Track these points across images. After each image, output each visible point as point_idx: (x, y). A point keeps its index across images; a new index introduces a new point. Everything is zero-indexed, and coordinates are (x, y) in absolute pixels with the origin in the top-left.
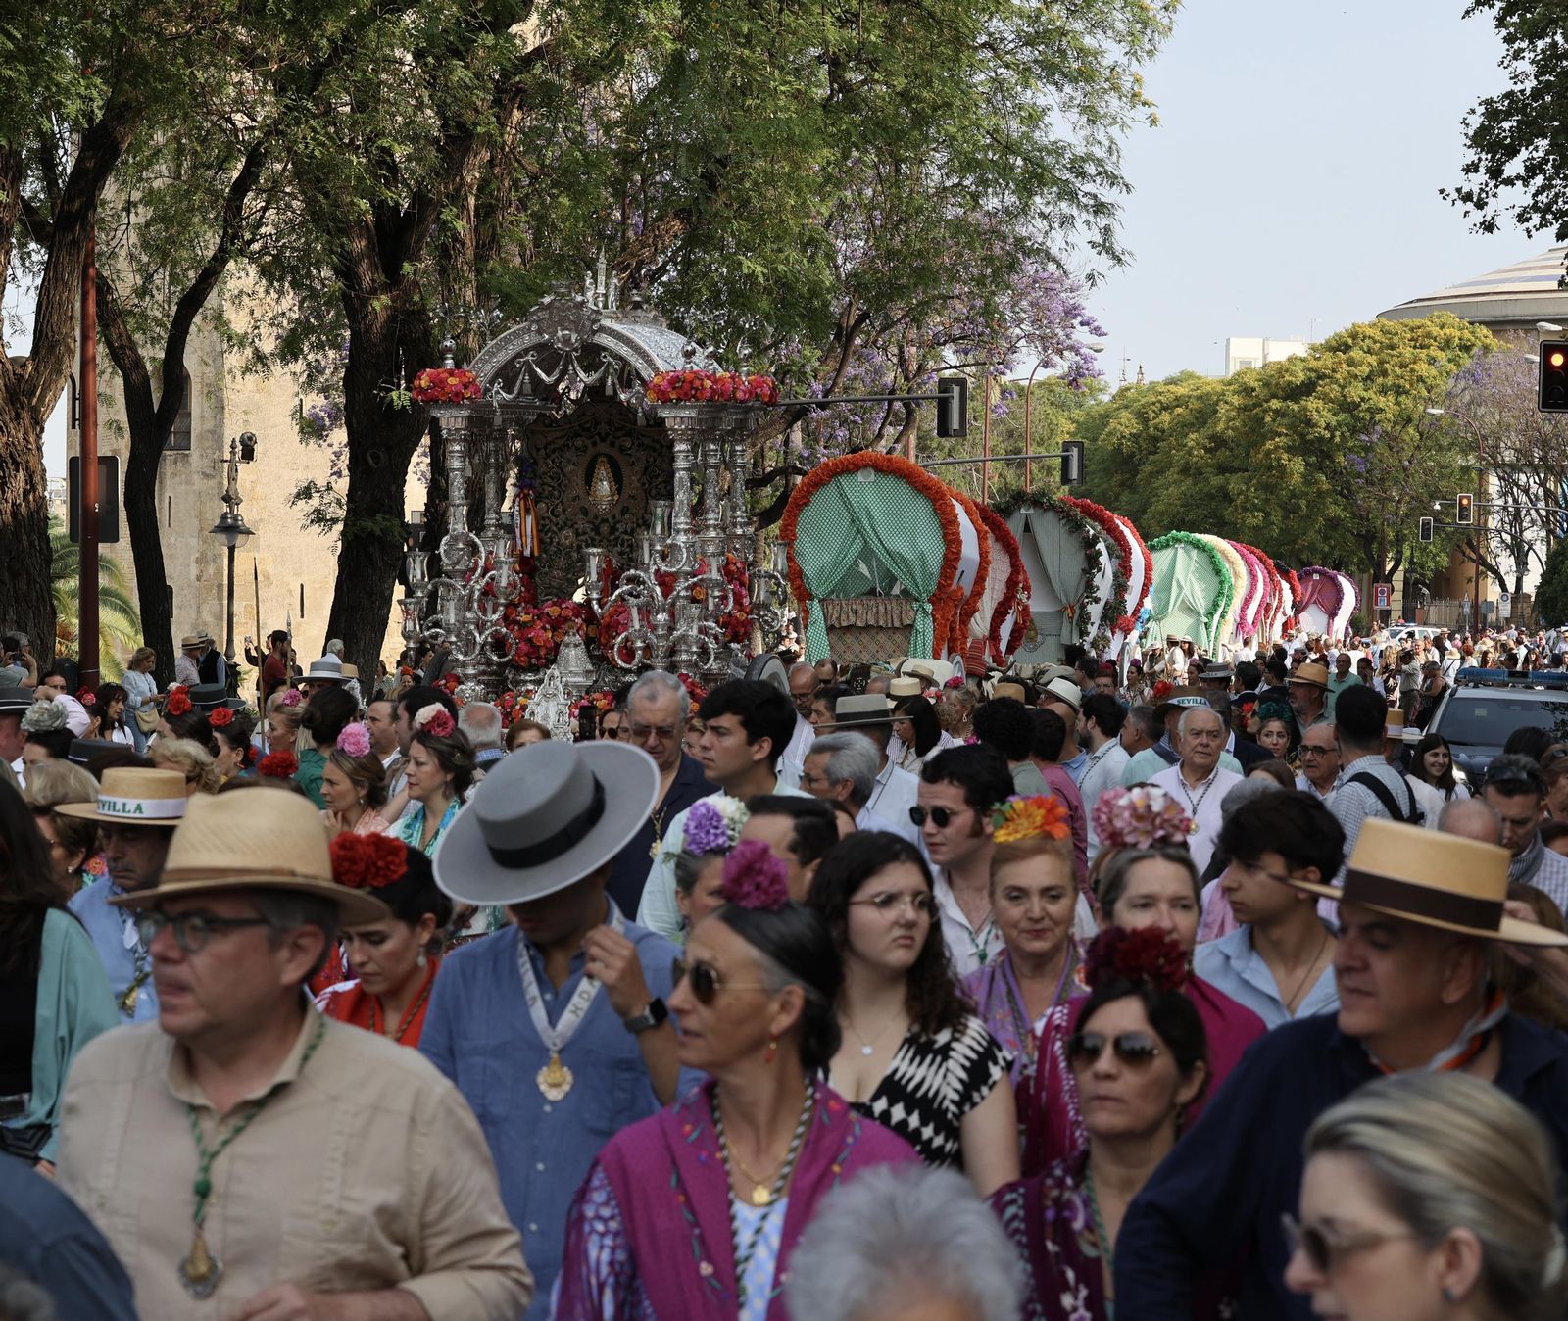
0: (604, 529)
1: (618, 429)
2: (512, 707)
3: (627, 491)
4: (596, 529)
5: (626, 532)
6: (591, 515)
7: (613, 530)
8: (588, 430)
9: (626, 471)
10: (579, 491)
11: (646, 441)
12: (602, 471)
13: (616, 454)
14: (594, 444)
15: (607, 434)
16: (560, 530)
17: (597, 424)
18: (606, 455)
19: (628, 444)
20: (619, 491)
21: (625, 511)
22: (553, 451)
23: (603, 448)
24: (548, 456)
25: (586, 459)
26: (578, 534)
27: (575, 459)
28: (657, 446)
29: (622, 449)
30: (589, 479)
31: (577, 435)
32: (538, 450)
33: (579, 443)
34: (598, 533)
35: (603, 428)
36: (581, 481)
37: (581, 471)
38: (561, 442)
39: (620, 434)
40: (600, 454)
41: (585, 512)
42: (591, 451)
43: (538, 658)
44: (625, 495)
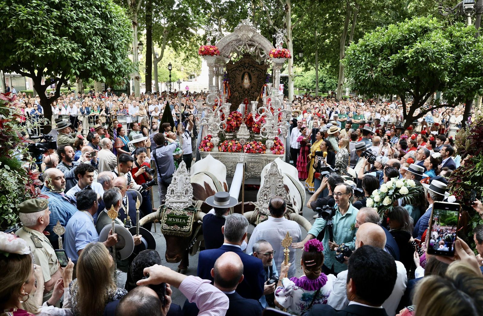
0: (246, 92)
1: (251, 66)
2: (227, 146)
3: (253, 82)
4: (244, 92)
5: (252, 93)
6: (243, 88)
7: (249, 92)
8: (243, 65)
9: (252, 77)
10: (240, 82)
11: (258, 69)
12: (246, 77)
13: (250, 72)
14: (244, 69)
15: (248, 67)
16: (234, 92)
17: (245, 64)
18: (248, 72)
19: (253, 69)
20: (251, 82)
21: (252, 87)
22: (233, 71)
23: (247, 70)
24: (232, 72)
25: (242, 73)
26: (239, 93)
27: (239, 73)
28: (261, 70)
29: (252, 71)
30: (243, 79)
31: (240, 67)
32: (229, 70)
33: (240, 69)
34: (244, 93)
35: (247, 65)
36: (240, 79)
37: (241, 76)
38: (235, 69)
39: (251, 67)
40: (245, 72)
41: (241, 87)
42: (243, 71)
43: (232, 129)
44: (252, 83)
